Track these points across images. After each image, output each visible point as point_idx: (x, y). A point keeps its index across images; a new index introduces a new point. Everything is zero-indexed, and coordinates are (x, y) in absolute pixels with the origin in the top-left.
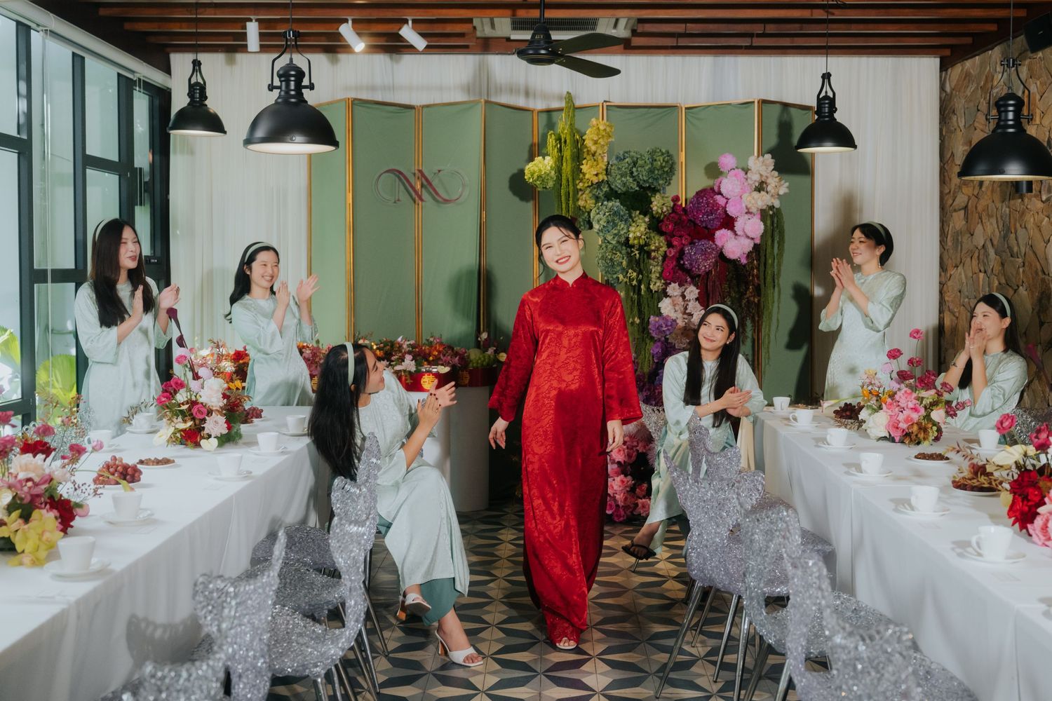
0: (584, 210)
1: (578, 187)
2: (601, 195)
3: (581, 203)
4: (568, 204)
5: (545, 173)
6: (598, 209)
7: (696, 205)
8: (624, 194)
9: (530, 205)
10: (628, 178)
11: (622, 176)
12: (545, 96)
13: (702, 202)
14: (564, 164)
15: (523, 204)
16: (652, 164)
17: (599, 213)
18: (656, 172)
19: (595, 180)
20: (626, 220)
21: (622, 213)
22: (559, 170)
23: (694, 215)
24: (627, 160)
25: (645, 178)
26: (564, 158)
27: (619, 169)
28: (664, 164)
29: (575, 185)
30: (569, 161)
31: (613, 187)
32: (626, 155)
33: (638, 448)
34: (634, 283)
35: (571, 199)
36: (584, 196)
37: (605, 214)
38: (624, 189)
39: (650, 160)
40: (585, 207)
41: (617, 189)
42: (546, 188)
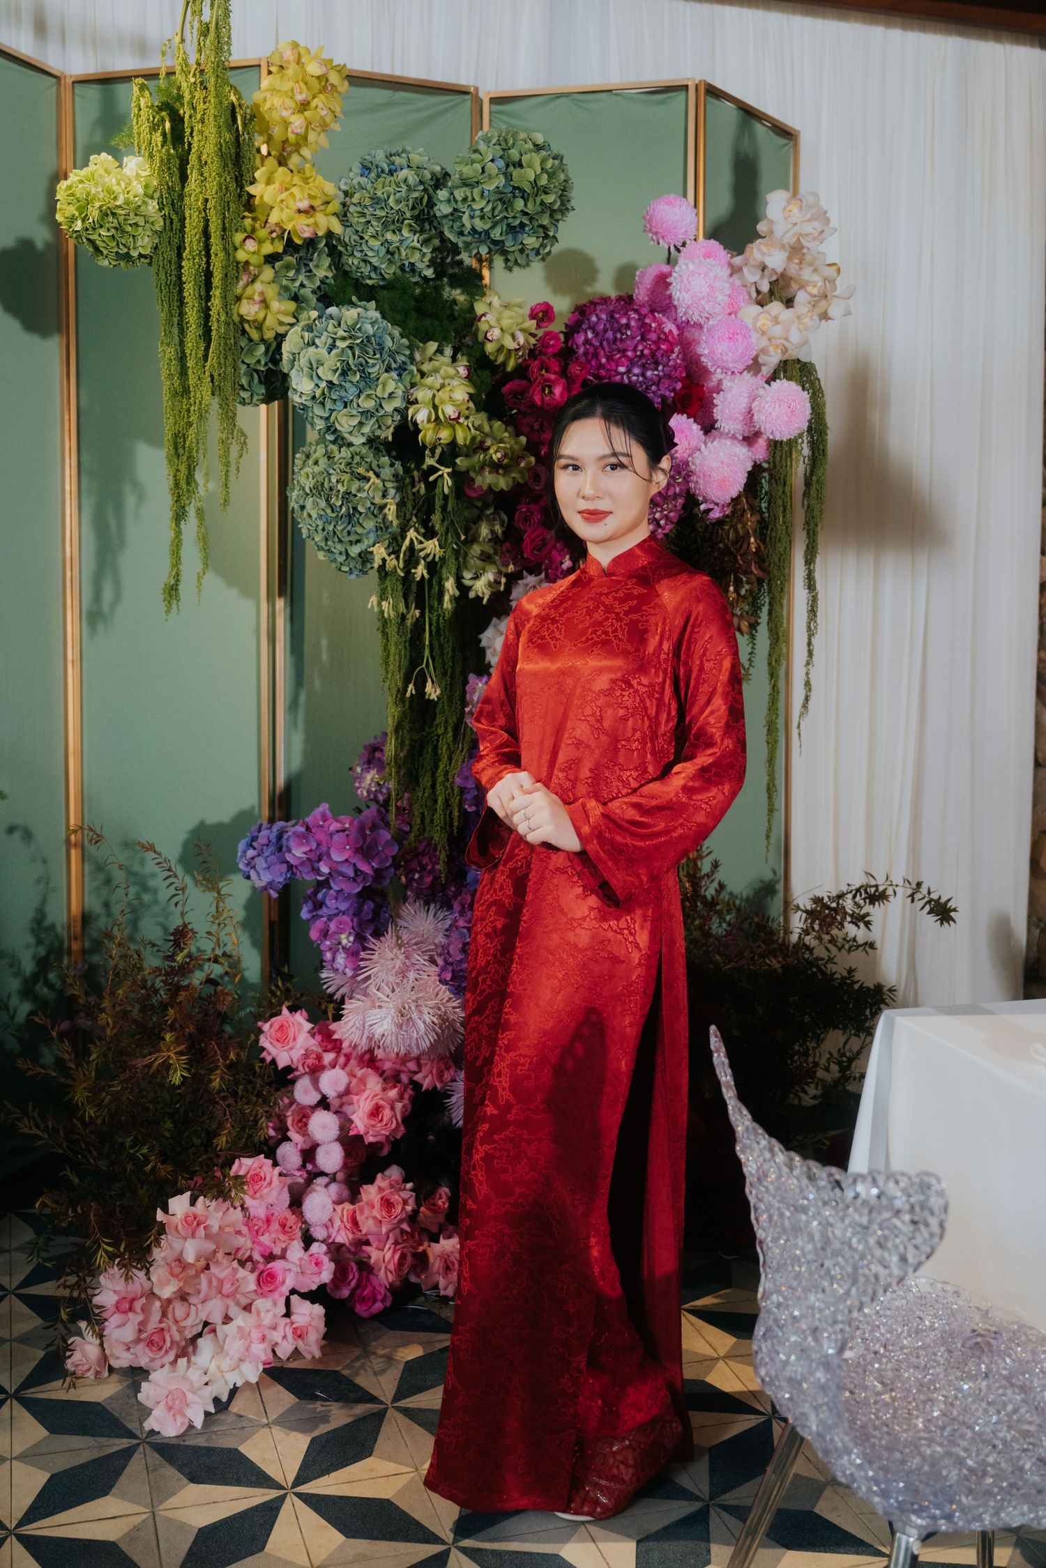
0: (255, 335)
1: (241, 256)
2: (306, 292)
3: (248, 309)
4: (206, 314)
5: (127, 202)
6: (310, 328)
7: (610, 334)
8: (389, 286)
9: (53, 347)
10: (405, 232)
11: (385, 225)
12: (94, 40)
13: (628, 326)
14: (193, 176)
15: (34, 339)
16: (509, 177)
17: (312, 343)
18: (519, 204)
19: (303, 228)
20: (402, 369)
21: (388, 343)
22: (173, 202)
23: (601, 366)
24: (402, 174)
25: (480, 225)
26: (193, 158)
27: (376, 200)
28: (544, 181)
29: (230, 249)
30: (213, 168)
31: (352, 262)
32: (397, 160)
33: (418, 1077)
34: (420, 571)
35: (216, 293)
36: (258, 286)
37: (332, 347)
38: (389, 271)
39: (501, 163)
40: (259, 326)
41: (366, 270)
42: (127, 257)
